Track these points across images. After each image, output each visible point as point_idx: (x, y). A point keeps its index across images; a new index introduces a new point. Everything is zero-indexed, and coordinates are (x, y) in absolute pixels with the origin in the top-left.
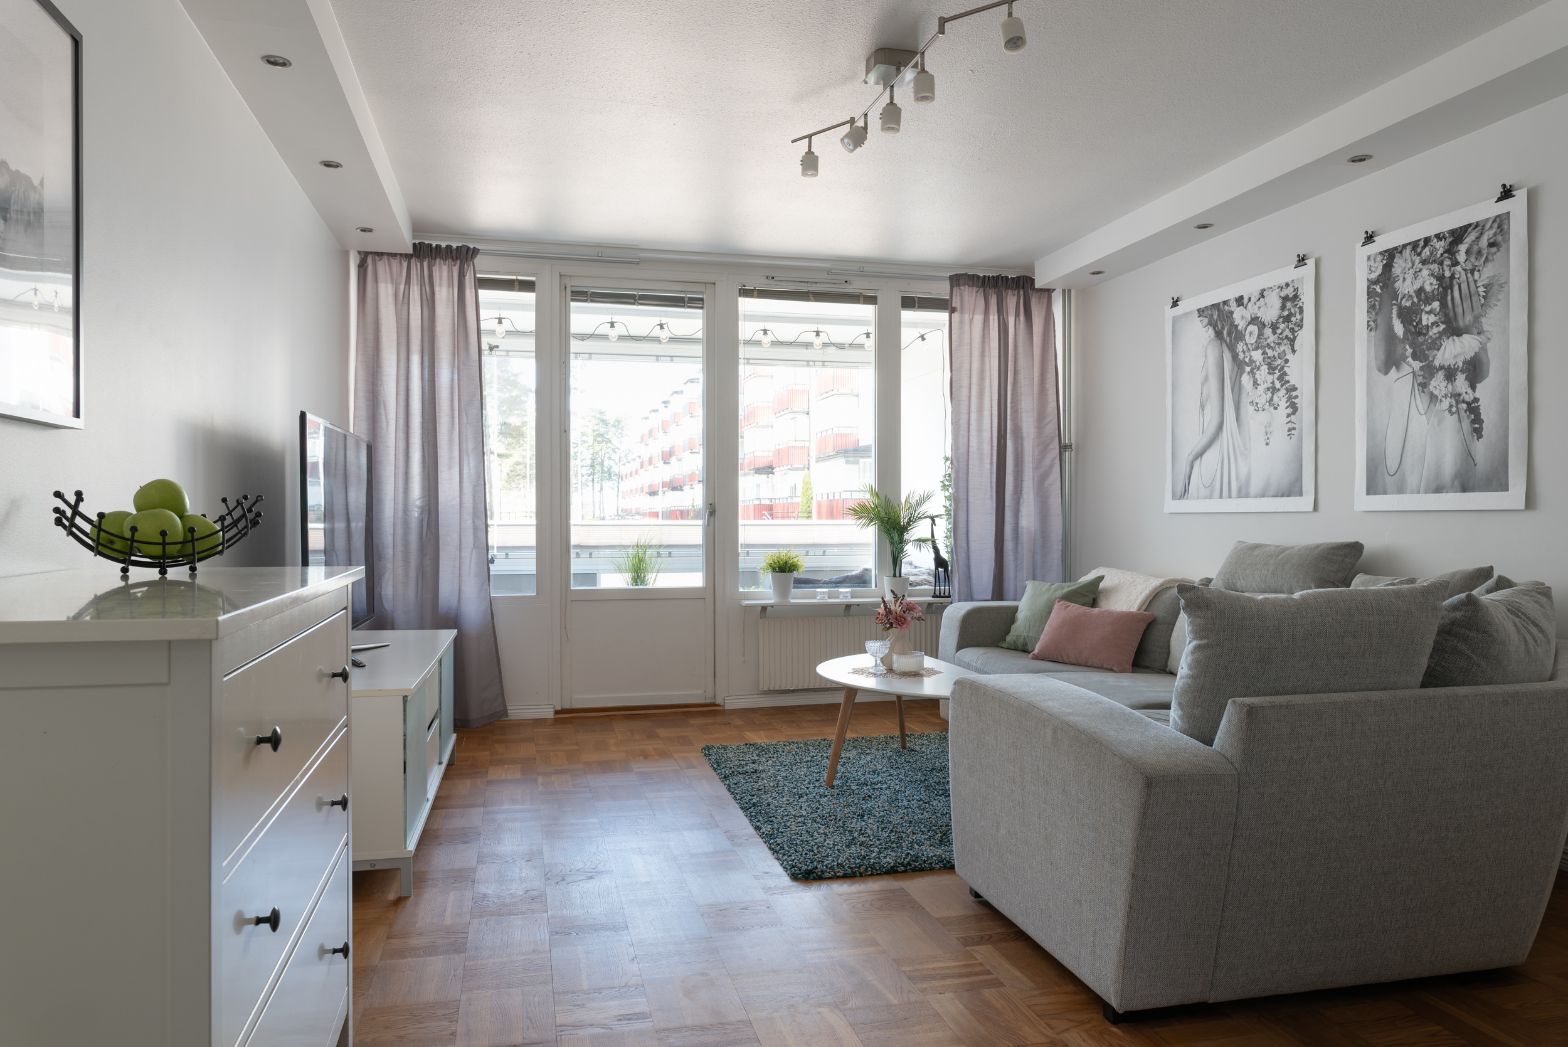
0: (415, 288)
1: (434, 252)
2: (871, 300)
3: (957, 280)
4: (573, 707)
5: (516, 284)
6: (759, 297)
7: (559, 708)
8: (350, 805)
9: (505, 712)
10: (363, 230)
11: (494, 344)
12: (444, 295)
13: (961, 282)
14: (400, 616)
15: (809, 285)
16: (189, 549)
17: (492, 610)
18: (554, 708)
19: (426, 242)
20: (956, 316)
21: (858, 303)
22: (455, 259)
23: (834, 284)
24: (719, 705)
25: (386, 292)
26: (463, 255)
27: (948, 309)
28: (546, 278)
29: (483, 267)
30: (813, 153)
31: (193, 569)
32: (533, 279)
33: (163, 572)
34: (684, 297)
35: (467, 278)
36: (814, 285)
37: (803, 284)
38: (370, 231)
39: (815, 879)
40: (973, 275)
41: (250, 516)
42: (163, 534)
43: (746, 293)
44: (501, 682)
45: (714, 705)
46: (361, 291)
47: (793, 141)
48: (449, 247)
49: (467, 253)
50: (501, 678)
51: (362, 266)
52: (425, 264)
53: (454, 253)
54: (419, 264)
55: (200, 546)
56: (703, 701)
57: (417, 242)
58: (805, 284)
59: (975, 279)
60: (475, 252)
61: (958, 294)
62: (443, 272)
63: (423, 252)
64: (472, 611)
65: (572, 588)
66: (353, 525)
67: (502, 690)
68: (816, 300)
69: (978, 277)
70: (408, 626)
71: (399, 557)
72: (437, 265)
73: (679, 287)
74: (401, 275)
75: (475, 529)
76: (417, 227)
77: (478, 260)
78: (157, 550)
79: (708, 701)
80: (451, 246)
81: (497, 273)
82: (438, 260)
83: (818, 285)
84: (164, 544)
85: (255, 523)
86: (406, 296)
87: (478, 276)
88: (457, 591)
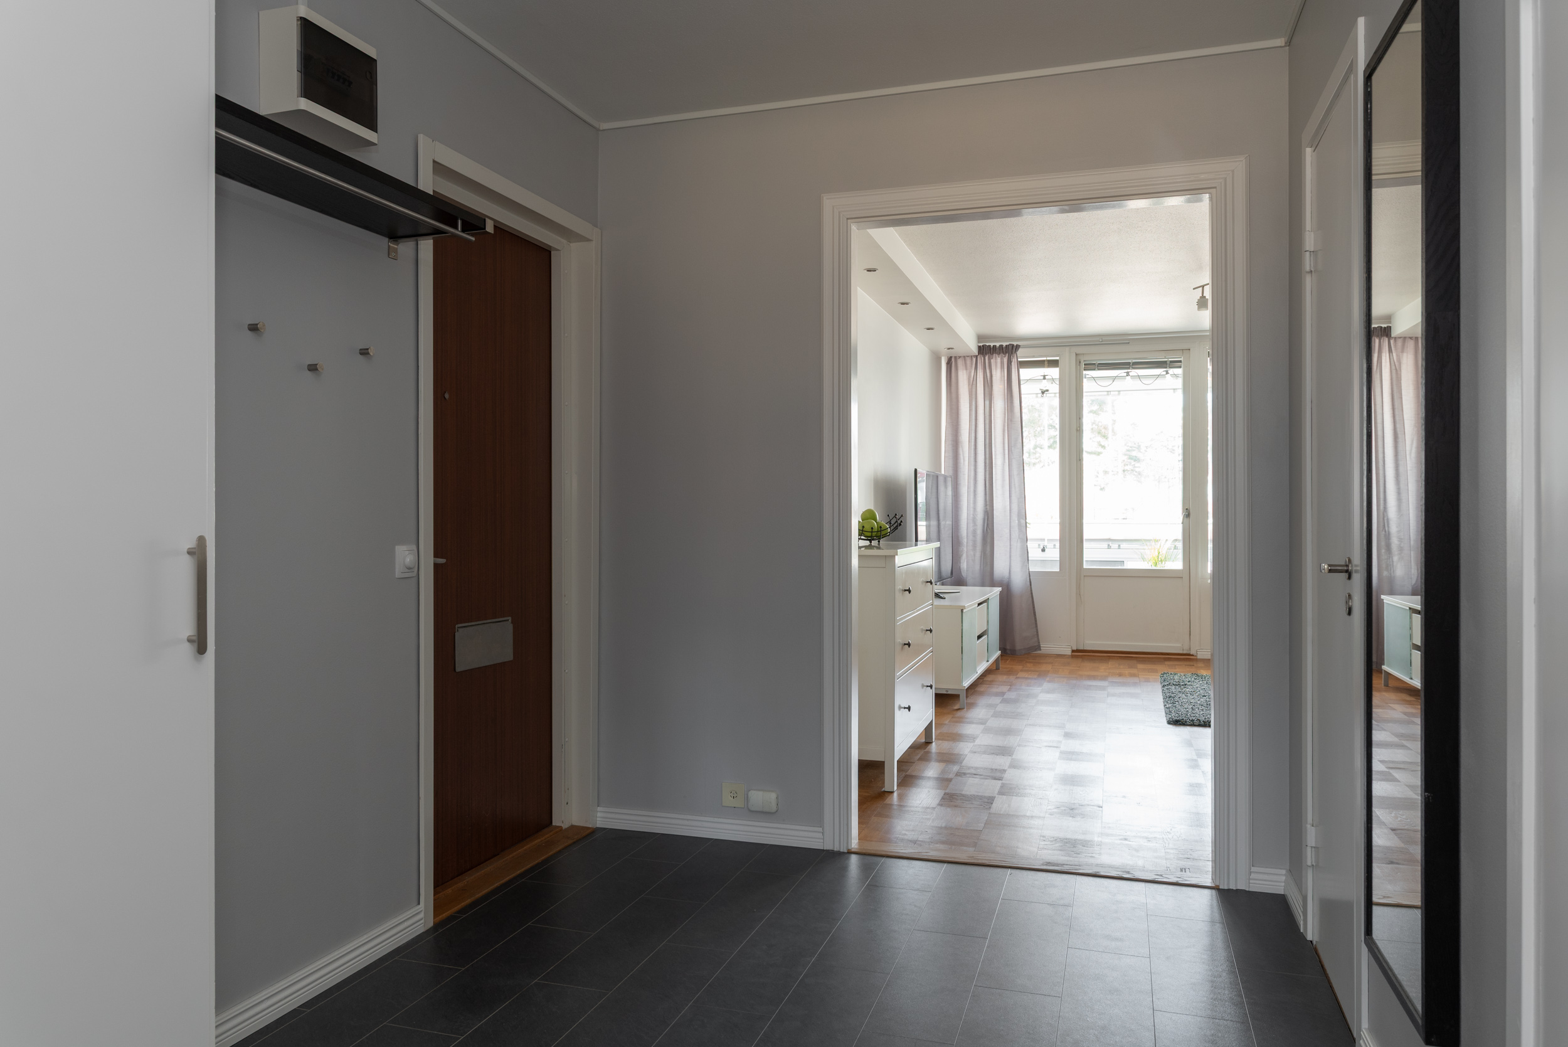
0: (981, 370)
1: (992, 350)
4: (1085, 649)
5: (1046, 363)
7: (1075, 648)
8: (934, 631)
9: (1039, 648)
10: (949, 349)
11: (1045, 389)
12: (998, 376)
14: (969, 580)
16: (879, 534)
17: (1030, 579)
18: (1071, 648)
19: (987, 344)
22: (1005, 353)
24: (1193, 655)
25: (963, 377)
26: (1010, 351)
28: (1066, 358)
29: (1022, 355)
30: (1205, 297)
31: (879, 542)
32: (1058, 358)
33: (871, 542)
34: (1166, 361)
35: (1013, 363)
38: (952, 349)
39: (1180, 725)
41: (899, 522)
42: (872, 528)
44: (1037, 627)
45: (1189, 655)
46: (949, 379)
47: (1194, 289)
48: (1001, 346)
49: (1012, 349)
50: (1036, 624)
51: (949, 363)
52: (987, 358)
53: (1004, 350)
54: (983, 358)
55: (883, 533)
56: (1181, 652)
57: (981, 344)
60: (1018, 347)
62: (998, 362)
63: (985, 350)
64: (1018, 581)
65: (1084, 567)
66: (942, 523)
67: (1037, 632)
70: (974, 585)
71: (971, 543)
72: (994, 358)
73: (1163, 354)
74: (972, 367)
75: (1020, 525)
76: (980, 338)
77: (1020, 352)
78: (869, 534)
79: (1185, 652)
80: (1002, 345)
81: (1034, 357)
82: (994, 355)
84: (872, 532)
85: (900, 525)
86: (975, 380)
87: (1019, 360)
88: (1008, 567)
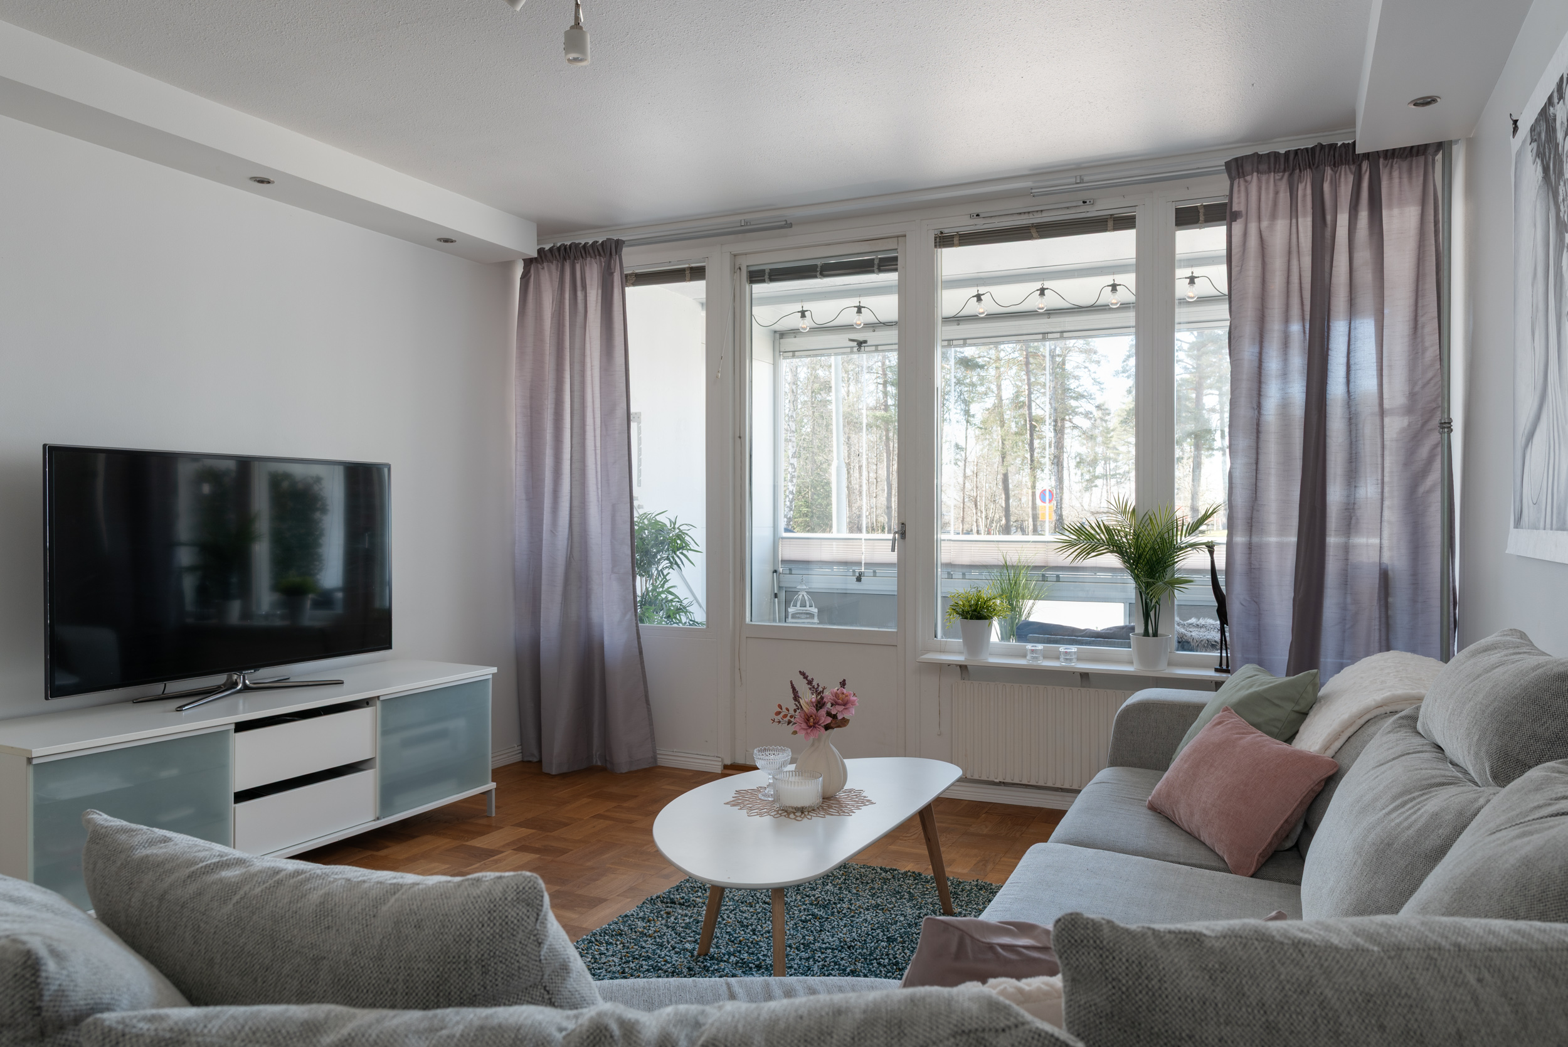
1: (583, 252)
2: (1124, 222)
3: (1238, 168)
5: (687, 272)
6: (961, 244)
7: (728, 762)
10: (445, 241)
13: (1248, 168)
15: (1031, 216)
18: (722, 761)
20: (1237, 227)
21: (1105, 230)
22: (600, 256)
23: (1068, 208)
26: (608, 251)
27: (1225, 219)
28: (717, 261)
32: (702, 264)
34: (873, 259)
35: (614, 275)
36: (1039, 215)
37: (1023, 217)
38: (452, 241)
40: (1268, 154)
43: (944, 240)
48: (596, 243)
49: (612, 247)
52: (578, 266)
53: (601, 249)
54: (572, 267)
58: (1026, 216)
59: (1272, 160)
60: (620, 244)
61: (1243, 188)
63: (573, 254)
65: (747, 622)
68: (1042, 236)
69: (1276, 155)
72: (589, 265)
73: (865, 247)
80: (598, 242)
81: (669, 263)
83: (1044, 214)
87: (625, 271)
